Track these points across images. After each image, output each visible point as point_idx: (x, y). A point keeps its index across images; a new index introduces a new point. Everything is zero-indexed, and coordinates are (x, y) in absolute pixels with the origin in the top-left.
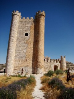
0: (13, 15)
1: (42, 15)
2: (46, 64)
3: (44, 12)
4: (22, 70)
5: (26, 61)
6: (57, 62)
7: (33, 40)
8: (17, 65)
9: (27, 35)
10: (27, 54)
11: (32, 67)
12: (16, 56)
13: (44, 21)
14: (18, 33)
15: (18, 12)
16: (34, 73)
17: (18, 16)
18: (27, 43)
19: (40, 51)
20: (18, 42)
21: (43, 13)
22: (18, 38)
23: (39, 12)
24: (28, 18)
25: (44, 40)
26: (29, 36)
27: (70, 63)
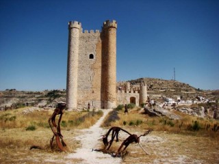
0: (70, 29)
1: (112, 27)
2: (119, 96)
3: (114, 21)
4: (89, 104)
5: (93, 92)
6: (134, 92)
7: (100, 64)
8: (81, 98)
9: (91, 56)
10: (93, 83)
11: (101, 100)
12: (79, 87)
13: (115, 35)
14: (79, 54)
15: (77, 22)
16: (103, 108)
17: (77, 30)
18: (92, 68)
19: (110, 79)
20: (81, 68)
21: (114, 24)
22: (80, 62)
23: (107, 22)
24: (92, 31)
25: (115, 64)
26: (94, 58)
27: (184, 84)
